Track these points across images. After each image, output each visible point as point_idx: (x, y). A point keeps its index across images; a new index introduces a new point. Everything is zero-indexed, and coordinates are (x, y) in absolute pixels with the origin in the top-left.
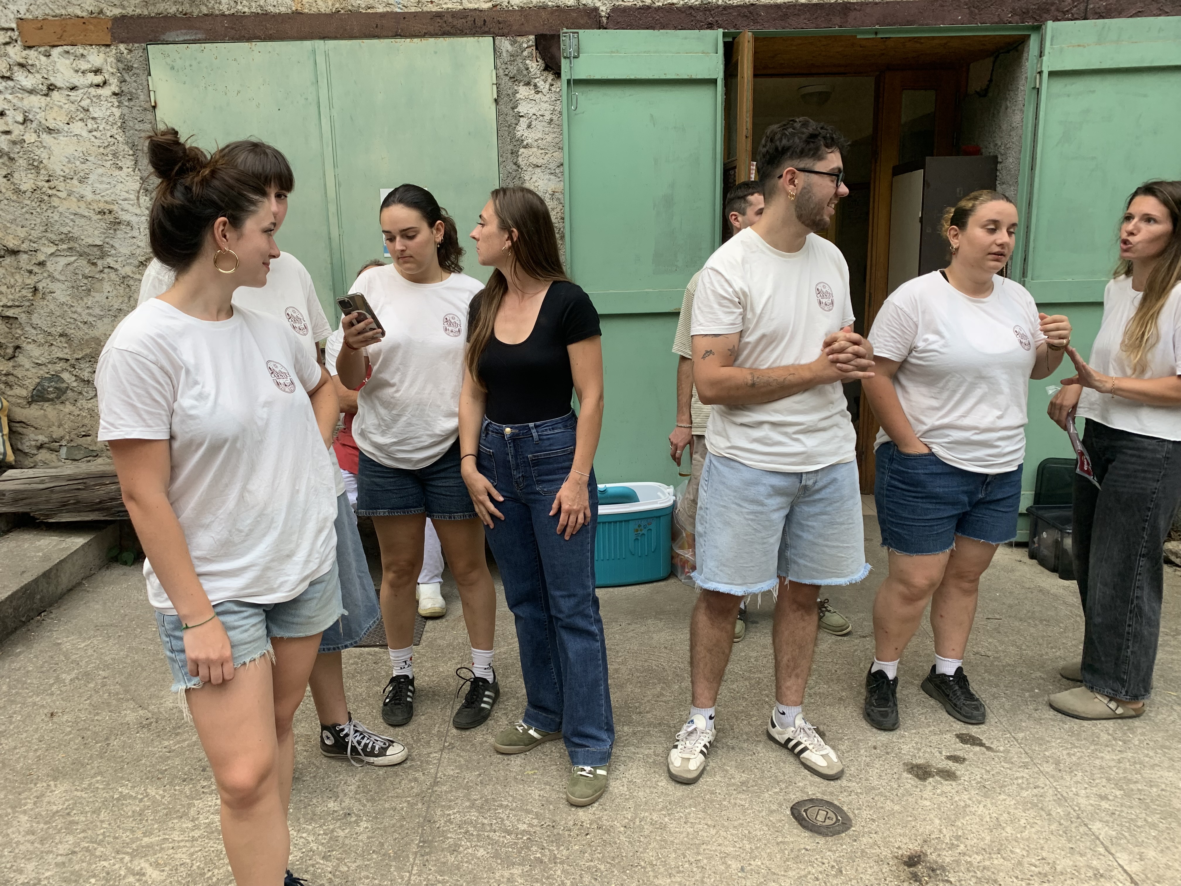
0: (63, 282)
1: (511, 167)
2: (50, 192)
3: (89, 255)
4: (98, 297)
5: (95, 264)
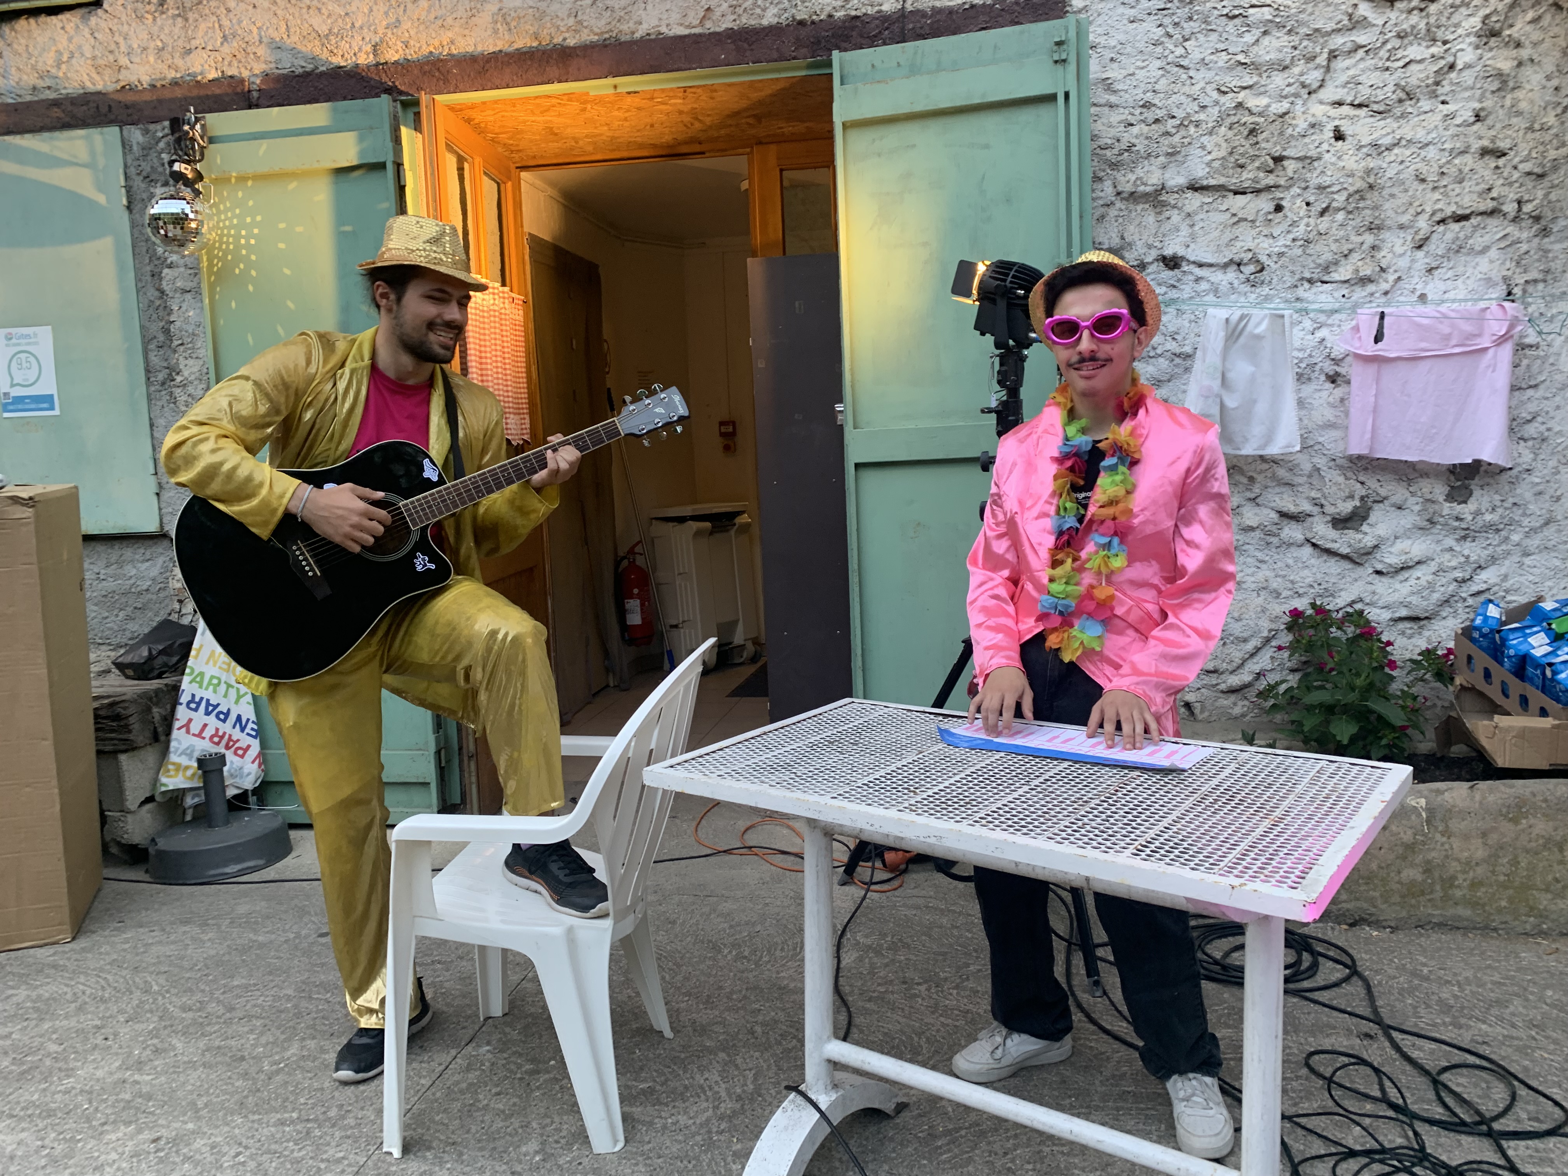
1: (152, 293)
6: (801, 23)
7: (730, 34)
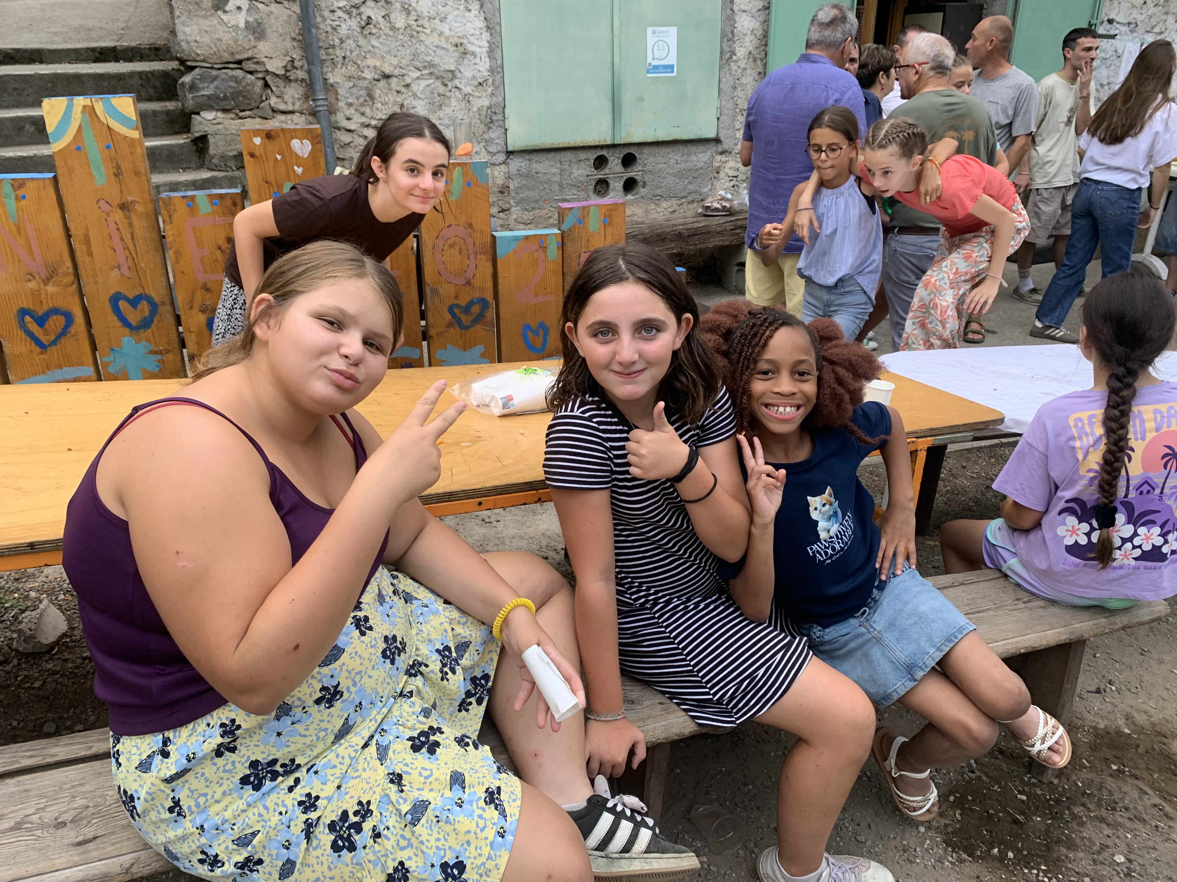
0: (423, 99)
2: (419, 29)
3: (443, 77)
4: (448, 110)
5: (446, 85)
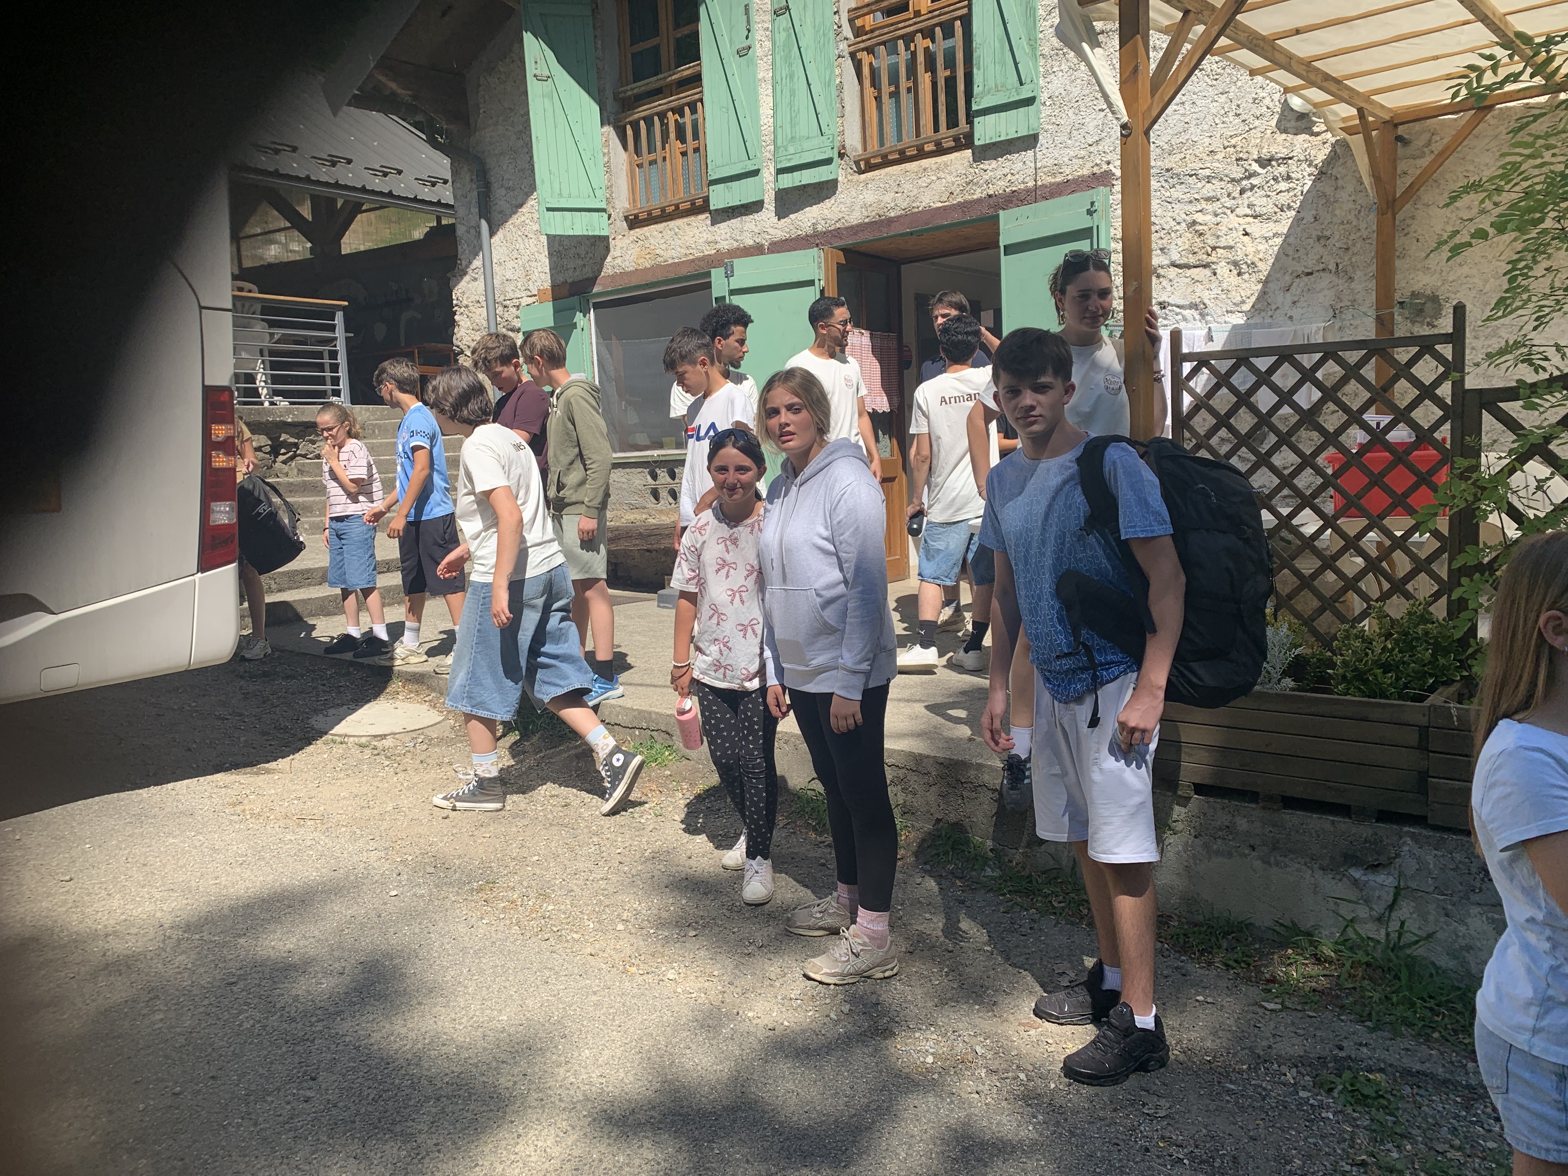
6: (990, 196)
7: (960, 204)
